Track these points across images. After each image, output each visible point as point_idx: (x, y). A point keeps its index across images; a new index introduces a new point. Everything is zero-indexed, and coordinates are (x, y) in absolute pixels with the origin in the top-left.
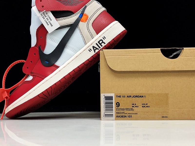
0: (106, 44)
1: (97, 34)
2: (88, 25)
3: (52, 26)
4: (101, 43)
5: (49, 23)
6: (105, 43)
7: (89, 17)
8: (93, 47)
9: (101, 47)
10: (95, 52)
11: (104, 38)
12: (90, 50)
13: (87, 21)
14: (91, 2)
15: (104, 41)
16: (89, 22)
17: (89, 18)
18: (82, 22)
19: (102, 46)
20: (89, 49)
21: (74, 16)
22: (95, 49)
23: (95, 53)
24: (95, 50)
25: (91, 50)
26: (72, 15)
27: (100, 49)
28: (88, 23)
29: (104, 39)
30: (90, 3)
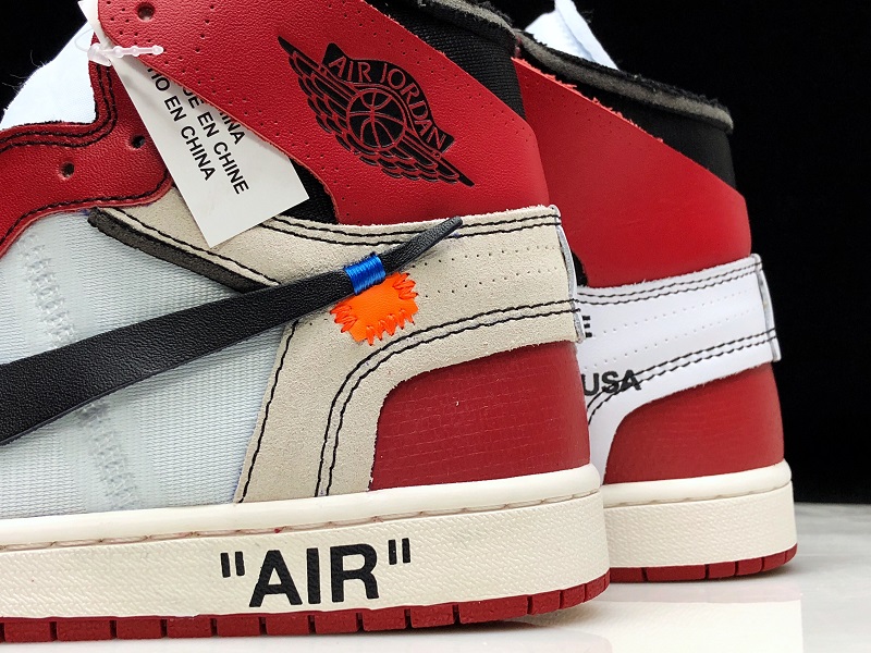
0: (373, 605)
1: (373, 487)
2: (361, 371)
3: (239, 183)
4: (346, 567)
5: (215, 161)
6: (372, 592)
7: (421, 320)
8: (274, 560)
9: (327, 604)
10: (256, 601)
11: (401, 551)
12: (231, 564)
13: (378, 344)
14: (518, 225)
15: (381, 571)
16: (384, 354)
17: (409, 328)
18: (339, 327)
19: (338, 595)
20: (231, 546)
21: (317, 234)
22: (275, 579)
23: (255, 610)
24: (262, 589)
25: (241, 571)
26: (307, 223)
27: (306, 606)
28: (372, 363)
29: (393, 560)
30: (506, 227)
